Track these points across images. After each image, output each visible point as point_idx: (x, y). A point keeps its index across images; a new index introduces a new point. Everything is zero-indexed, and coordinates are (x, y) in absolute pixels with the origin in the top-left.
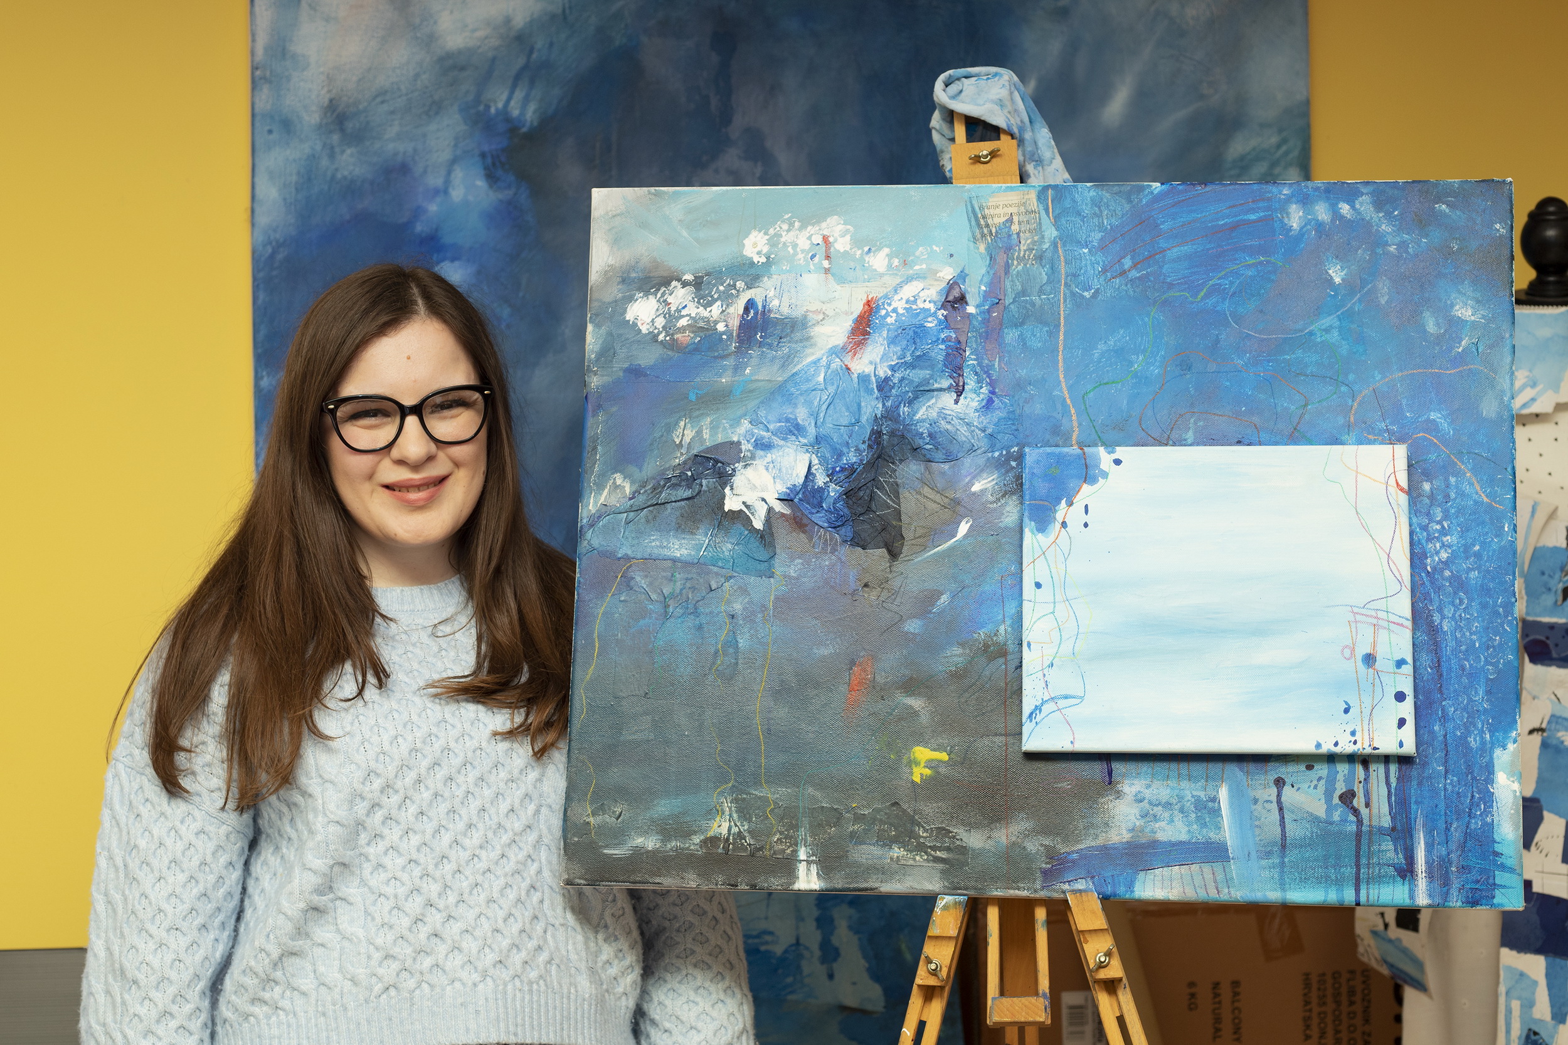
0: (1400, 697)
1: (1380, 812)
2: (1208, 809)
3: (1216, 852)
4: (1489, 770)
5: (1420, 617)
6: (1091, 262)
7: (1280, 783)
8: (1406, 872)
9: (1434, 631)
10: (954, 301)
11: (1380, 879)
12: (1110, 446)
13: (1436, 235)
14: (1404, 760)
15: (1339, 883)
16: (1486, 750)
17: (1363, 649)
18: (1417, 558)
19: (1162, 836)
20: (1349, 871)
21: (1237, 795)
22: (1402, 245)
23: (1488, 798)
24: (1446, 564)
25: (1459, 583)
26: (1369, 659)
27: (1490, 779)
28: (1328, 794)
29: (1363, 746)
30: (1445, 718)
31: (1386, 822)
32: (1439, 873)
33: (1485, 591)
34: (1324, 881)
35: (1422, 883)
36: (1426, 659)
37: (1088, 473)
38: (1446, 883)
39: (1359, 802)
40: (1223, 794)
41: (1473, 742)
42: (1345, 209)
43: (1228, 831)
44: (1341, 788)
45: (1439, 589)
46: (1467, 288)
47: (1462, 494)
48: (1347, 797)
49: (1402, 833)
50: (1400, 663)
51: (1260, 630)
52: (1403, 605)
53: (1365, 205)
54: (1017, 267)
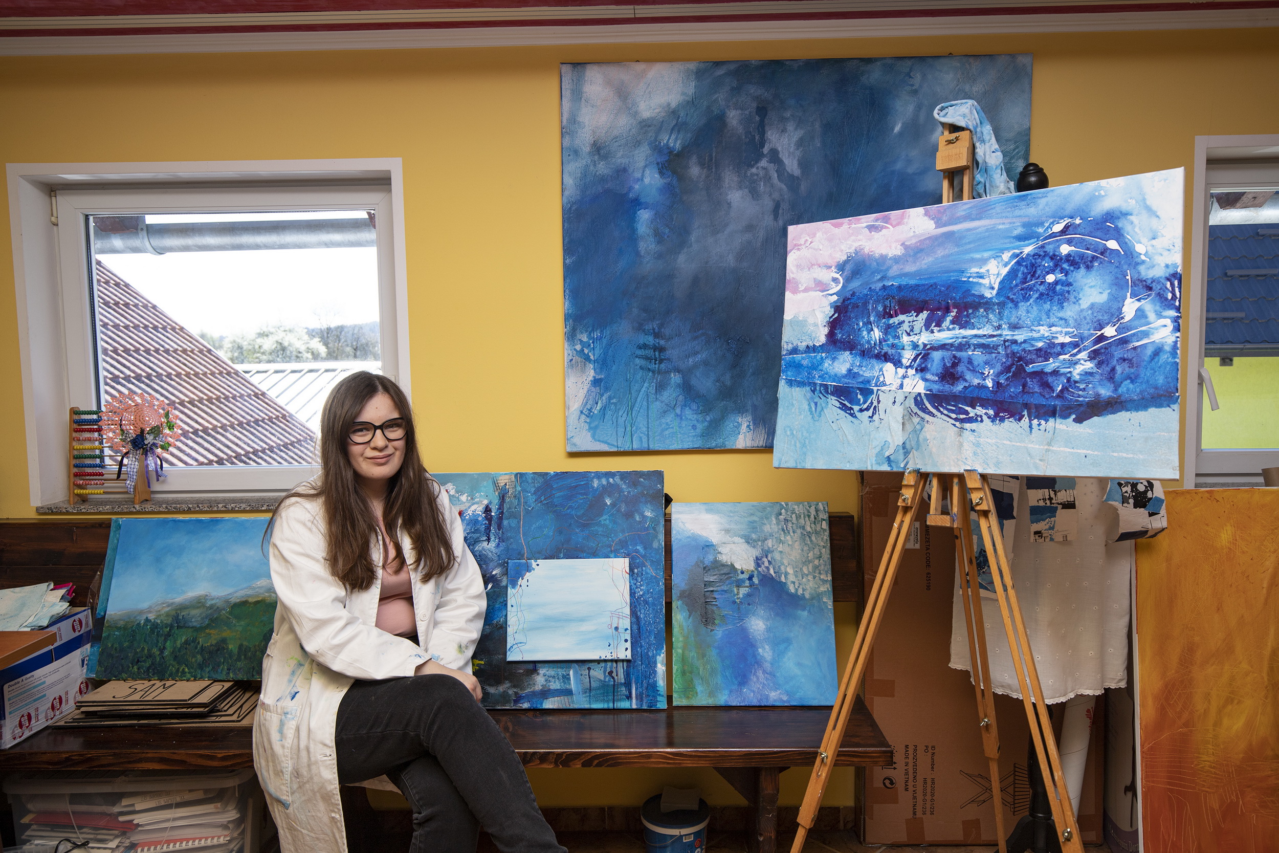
0: (626, 641)
1: (621, 678)
2: (566, 678)
3: (569, 693)
4: (655, 663)
5: (634, 613)
6: (531, 499)
7: (589, 669)
8: (629, 697)
9: (638, 618)
10: (487, 510)
11: (620, 700)
12: (536, 559)
13: (640, 489)
14: (628, 661)
15: (608, 701)
16: (654, 656)
17: (614, 625)
18: (632, 594)
19: (552, 687)
20: (611, 697)
21: (575, 673)
22: (629, 492)
23: (655, 672)
24: (642, 596)
25: (646, 602)
26: (616, 629)
27: (656, 666)
28: (605, 672)
29: (614, 657)
30: (641, 646)
31: (623, 681)
32: (640, 697)
33: (654, 604)
34: (603, 701)
35: (634, 701)
36: (635, 627)
37: (529, 569)
38: (642, 700)
39: (614, 674)
40: (571, 673)
41: (650, 654)
42: (611, 480)
43: (573, 685)
44: (608, 670)
45: (640, 604)
46: (649, 505)
47: (647, 573)
48: (611, 673)
49: (628, 685)
50: (626, 630)
51: (582, 620)
52: (627, 611)
53: (617, 479)
54: (507, 500)
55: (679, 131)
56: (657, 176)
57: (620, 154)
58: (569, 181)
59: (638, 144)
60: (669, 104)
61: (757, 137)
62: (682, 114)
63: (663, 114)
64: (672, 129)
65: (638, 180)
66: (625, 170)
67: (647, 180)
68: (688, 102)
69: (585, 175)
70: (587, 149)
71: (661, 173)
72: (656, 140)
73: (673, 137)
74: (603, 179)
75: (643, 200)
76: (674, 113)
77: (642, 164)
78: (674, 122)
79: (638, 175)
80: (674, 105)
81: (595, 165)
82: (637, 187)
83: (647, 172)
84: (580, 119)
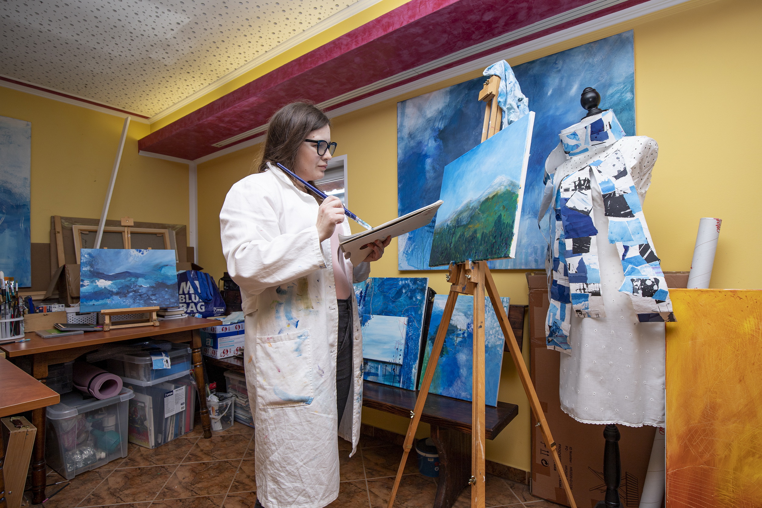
0: (400, 355)
1: (397, 372)
2: (377, 368)
3: (377, 375)
4: (412, 368)
5: (407, 343)
6: (377, 289)
7: (386, 366)
8: (399, 382)
9: (408, 346)
10: (361, 292)
11: (396, 382)
12: (372, 314)
13: (417, 286)
14: (401, 365)
15: (391, 382)
16: (412, 365)
17: (397, 348)
18: (407, 334)
19: (372, 372)
20: (392, 380)
21: (381, 367)
22: (412, 287)
23: (411, 372)
24: (411, 336)
25: (412, 339)
26: (397, 349)
27: (412, 370)
28: (392, 368)
29: (395, 362)
30: (407, 359)
31: (398, 374)
32: (403, 383)
33: (415, 340)
34: (389, 381)
35: (401, 384)
36: (406, 350)
37: (370, 318)
38: (404, 385)
39: (395, 370)
40: (379, 366)
41: (411, 363)
42: (406, 282)
43: (379, 372)
44: (393, 368)
45: (410, 339)
46: (419, 294)
47: (414, 325)
48: (394, 369)
49: (400, 376)
50: (401, 350)
51: (385, 343)
52: (403, 342)
53: (409, 281)
54: (368, 289)
55: (443, 120)
56: (434, 142)
57: (419, 136)
58: (400, 151)
59: (426, 129)
60: (438, 109)
61: (477, 114)
62: (444, 112)
63: (436, 114)
64: (440, 120)
65: (426, 145)
66: (421, 142)
67: (429, 145)
68: (446, 106)
69: (406, 148)
70: (406, 136)
71: (435, 140)
72: (433, 126)
73: (440, 123)
74: (412, 148)
75: (428, 154)
76: (441, 112)
77: (428, 138)
78: (441, 116)
79: (426, 143)
80: (440, 109)
81: (409, 143)
82: (426, 149)
83: (430, 141)
84: (404, 124)
